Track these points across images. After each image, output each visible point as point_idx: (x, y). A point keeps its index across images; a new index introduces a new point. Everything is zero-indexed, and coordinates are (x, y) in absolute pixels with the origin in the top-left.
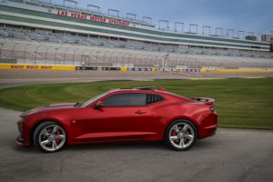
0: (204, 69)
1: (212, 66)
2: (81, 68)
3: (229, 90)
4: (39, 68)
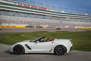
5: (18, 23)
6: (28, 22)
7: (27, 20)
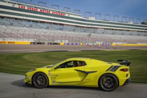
0: (114, 44)
1: (120, 41)
2: (34, 43)
3: (131, 57)
4: (7, 43)
5: (17, 37)
6: (35, 36)
7: (33, 33)
